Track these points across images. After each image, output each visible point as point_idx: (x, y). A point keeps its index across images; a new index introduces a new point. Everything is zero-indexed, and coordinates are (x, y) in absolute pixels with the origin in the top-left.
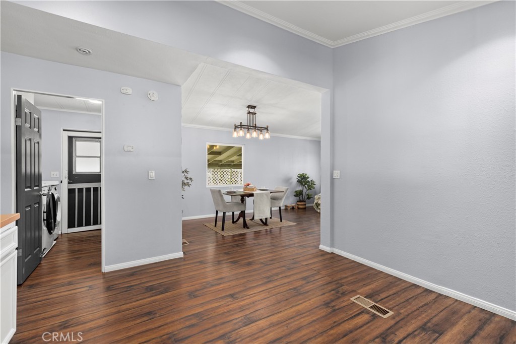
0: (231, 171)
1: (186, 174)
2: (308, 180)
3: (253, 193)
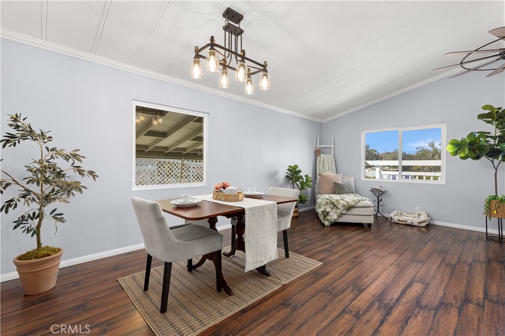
0: (182, 162)
1: (77, 163)
2: (300, 174)
3: (244, 209)
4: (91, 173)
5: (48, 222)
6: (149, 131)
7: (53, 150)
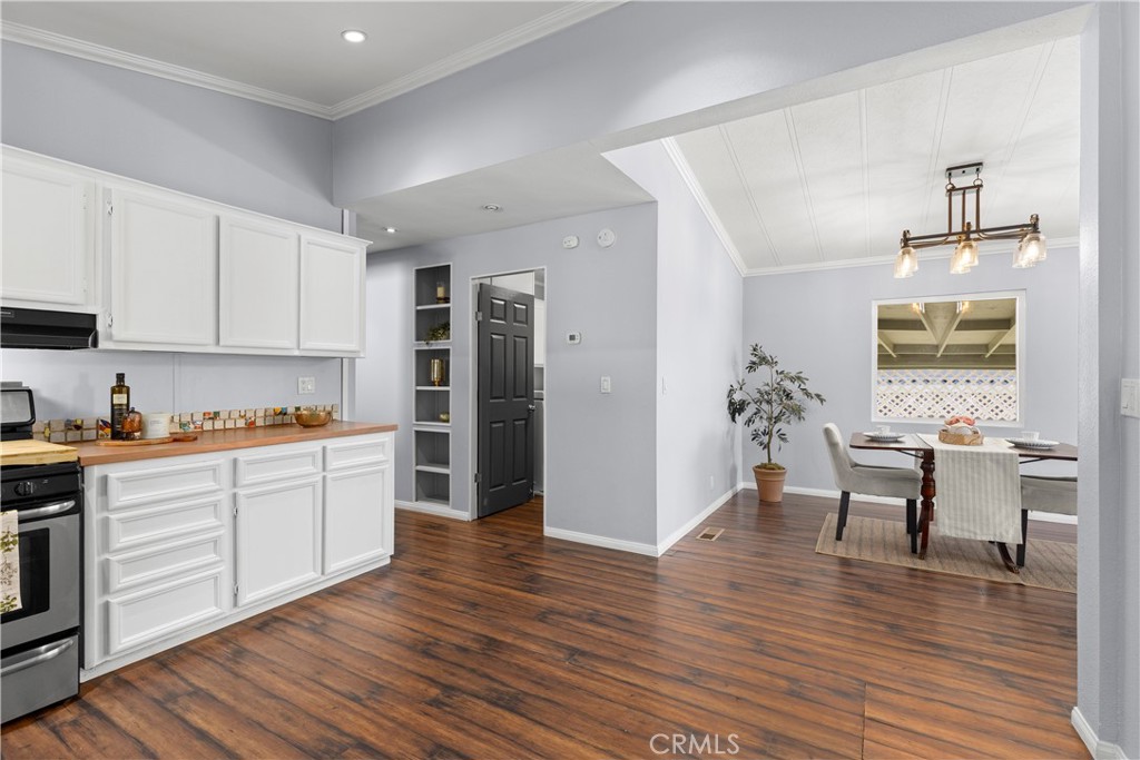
1: (803, 386)
3: (933, 450)
4: (818, 396)
5: (775, 441)
6: (961, 321)
7: (782, 372)
